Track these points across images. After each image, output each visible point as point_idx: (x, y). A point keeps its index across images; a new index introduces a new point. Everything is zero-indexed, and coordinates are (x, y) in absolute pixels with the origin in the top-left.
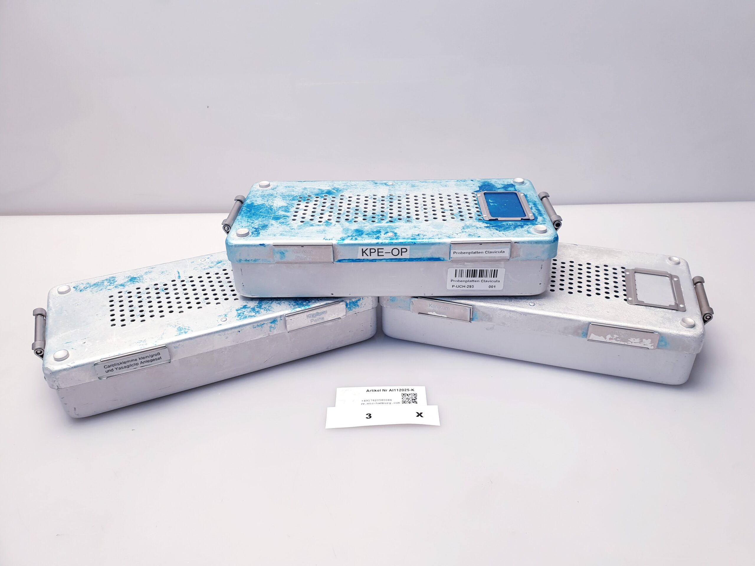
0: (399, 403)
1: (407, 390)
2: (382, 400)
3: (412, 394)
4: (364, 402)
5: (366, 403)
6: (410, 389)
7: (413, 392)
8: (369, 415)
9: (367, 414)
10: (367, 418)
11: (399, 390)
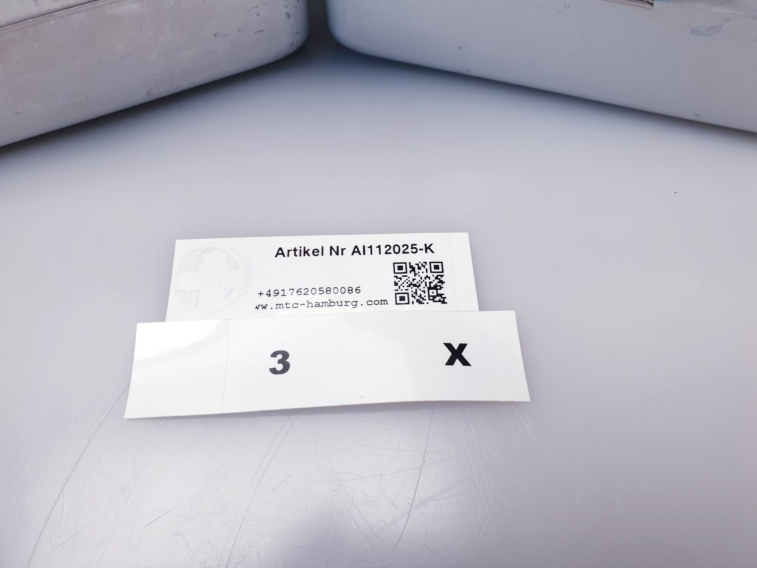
0: (384, 302)
1: (409, 250)
2: (328, 290)
3: (427, 266)
4: (264, 300)
5: (272, 301)
6: (420, 245)
7: (428, 257)
8: (280, 357)
9: (274, 355)
10: (274, 371)
11: (383, 250)
